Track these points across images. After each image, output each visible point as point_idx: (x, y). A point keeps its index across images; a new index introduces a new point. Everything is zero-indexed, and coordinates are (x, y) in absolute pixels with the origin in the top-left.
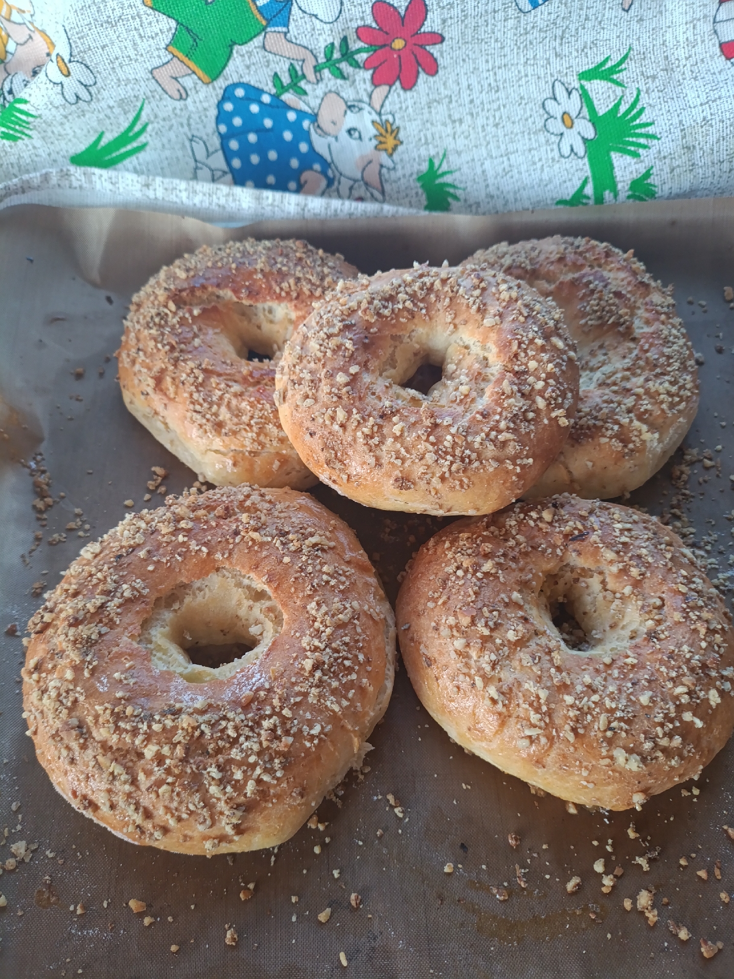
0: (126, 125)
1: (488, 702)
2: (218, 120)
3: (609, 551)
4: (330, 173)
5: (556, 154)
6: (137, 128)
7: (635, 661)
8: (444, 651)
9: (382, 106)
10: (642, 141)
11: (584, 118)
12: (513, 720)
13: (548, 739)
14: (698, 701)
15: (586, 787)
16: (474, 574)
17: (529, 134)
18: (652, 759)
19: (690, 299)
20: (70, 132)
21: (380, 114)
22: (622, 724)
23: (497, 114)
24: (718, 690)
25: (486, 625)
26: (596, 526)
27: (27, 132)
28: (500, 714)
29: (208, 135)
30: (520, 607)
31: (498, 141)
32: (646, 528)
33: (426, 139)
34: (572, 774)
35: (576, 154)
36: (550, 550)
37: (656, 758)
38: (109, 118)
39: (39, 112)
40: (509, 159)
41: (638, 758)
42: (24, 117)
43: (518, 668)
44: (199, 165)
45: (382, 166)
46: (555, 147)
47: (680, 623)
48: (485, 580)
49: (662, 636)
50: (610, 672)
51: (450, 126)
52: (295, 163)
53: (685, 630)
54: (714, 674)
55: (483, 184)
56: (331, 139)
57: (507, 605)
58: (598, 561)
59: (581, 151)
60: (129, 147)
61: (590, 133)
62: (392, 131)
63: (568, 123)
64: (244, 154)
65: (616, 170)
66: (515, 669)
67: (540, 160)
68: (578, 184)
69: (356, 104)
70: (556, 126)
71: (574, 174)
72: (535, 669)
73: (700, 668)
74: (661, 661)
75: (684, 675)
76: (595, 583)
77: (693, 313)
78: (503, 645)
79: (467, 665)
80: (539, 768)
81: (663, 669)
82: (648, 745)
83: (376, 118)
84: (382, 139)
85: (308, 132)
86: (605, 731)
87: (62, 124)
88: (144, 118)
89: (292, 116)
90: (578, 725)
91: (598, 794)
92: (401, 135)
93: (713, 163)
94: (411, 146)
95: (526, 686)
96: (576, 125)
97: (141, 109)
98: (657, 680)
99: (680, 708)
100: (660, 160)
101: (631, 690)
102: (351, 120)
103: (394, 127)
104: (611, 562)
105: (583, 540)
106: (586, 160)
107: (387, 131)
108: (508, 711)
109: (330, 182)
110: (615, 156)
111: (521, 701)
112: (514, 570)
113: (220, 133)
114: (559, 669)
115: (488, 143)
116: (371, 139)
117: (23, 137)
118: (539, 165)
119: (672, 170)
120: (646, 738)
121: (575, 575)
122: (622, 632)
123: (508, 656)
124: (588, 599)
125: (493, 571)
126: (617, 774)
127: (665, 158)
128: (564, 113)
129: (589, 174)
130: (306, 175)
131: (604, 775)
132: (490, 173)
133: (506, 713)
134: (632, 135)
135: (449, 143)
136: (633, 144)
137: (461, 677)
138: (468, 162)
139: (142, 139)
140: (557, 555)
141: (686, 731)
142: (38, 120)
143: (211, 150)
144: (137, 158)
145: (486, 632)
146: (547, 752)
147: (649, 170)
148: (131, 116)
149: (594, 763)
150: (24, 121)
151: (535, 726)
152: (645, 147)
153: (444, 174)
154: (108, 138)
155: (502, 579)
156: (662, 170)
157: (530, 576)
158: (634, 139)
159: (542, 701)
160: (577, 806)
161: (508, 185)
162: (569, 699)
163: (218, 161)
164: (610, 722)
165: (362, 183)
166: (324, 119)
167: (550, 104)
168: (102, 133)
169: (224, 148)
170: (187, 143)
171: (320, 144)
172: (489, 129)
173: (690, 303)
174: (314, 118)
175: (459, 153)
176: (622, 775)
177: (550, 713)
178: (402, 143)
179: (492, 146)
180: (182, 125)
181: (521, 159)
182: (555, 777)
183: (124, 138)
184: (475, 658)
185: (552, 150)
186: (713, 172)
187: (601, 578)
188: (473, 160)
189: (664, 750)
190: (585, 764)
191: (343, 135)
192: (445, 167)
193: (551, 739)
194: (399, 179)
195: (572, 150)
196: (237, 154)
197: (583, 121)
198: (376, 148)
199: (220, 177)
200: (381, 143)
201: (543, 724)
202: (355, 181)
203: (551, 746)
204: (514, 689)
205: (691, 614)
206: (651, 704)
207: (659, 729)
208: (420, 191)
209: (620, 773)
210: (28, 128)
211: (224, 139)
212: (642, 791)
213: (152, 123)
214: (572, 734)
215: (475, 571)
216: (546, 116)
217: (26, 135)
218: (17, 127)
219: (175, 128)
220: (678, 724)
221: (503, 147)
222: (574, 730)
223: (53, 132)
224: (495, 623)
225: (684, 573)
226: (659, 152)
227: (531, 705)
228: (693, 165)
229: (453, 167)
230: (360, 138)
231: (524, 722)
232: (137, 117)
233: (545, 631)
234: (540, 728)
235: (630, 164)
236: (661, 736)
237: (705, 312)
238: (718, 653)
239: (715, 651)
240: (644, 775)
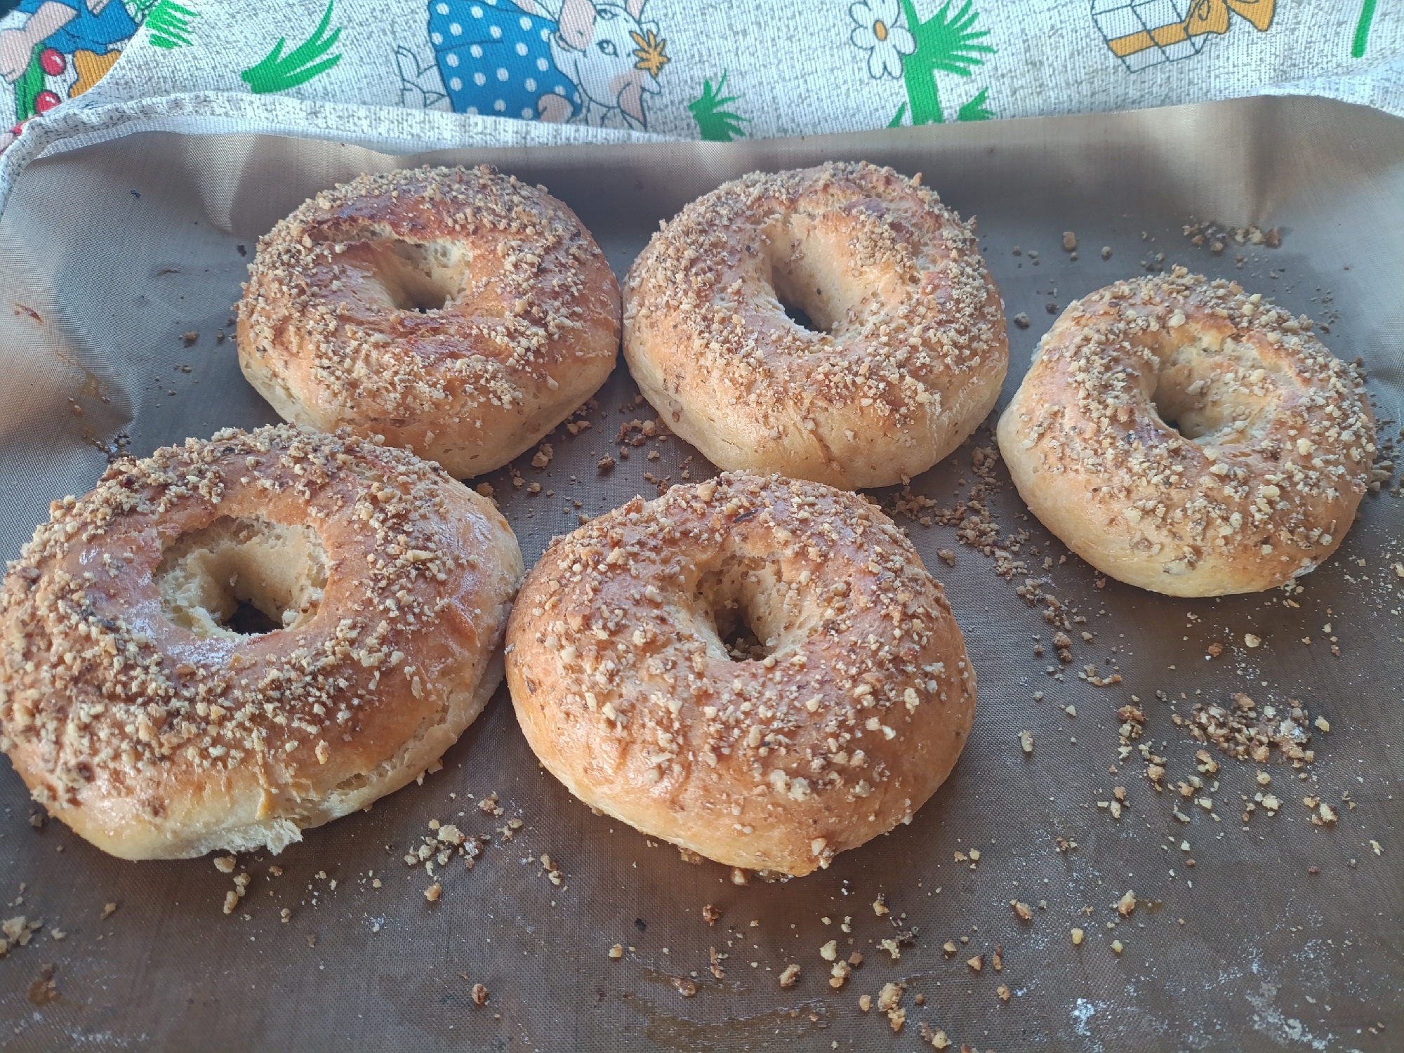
0: (313, 30)
1: (603, 725)
2: (431, 27)
3: (781, 530)
4: (576, 98)
5: (865, 75)
6: (326, 35)
7: (804, 659)
8: (550, 669)
9: (642, 12)
10: (974, 54)
11: (902, 27)
12: (637, 747)
13: (683, 766)
14: (888, 704)
15: (742, 834)
16: (595, 568)
17: (831, 48)
18: (825, 784)
19: (1017, 248)
20: (240, 37)
21: (639, 22)
22: (781, 737)
23: (792, 24)
24: (918, 691)
25: (605, 627)
26: (767, 501)
27: (185, 35)
28: (620, 741)
29: (418, 47)
30: (657, 605)
31: (792, 58)
32: (836, 502)
33: (701, 55)
34: (719, 815)
35: (890, 74)
36: (705, 536)
37: (832, 782)
38: (290, 20)
39: (199, 9)
40: (806, 82)
41: (805, 782)
42: (179, 15)
43: (646, 678)
44: (408, 86)
45: (643, 89)
46: (864, 65)
47: (868, 609)
48: (609, 574)
49: (843, 627)
50: (770, 676)
51: (731, 38)
52: (531, 85)
53: (875, 617)
54: (910, 668)
55: (773, 115)
56: (577, 55)
57: (637, 603)
58: (769, 546)
59: (896, 72)
60: (318, 60)
61: (908, 47)
62: (656, 46)
63: (881, 32)
64: (465, 71)
65: (940, 93)
66: (642, 680)
67: (845, 82)
68: (893, 112)
69: (608, 8)
70: (866, 37)
71: (887, 101)
72: (666, 676)
73: (890, 661)
74: (839, 656)
75: (867, 670)
76: (767, 573)
77: (1020, 266)
78: (627, 652)
79: (578, 682)
80: (676, 812)
81: (840, 665)
82: (817, 763)
83: (635, 27)
84: (644, 55)
85: (548, 44)
86: (758, 748)
87: (229, 26)
88: (334, 22)
89: (526, 23)
90: (722, 744)
91: (762, 845)
92: (669, 50)
93: (1068, 84)
94: (680, 65)
95: (653, 698)
96: (890, 36)
97: (330, 9)
98: (832, 680)
99: (862, 714)
100: (997, 79)
101: (795, 694)
102: (603, 29)
103: (659, 39)
104: (786, 543)
105: (750, 521)
106: (903, 81)
107: (649, 45)
108: (631, 735)
109: (577, 109)
110: (939, 75)
111: (647, 720)
112: (654, 562)
113: (433, 44)
114: (700, 675)
115: (780, 61)
116: (629, 55)
117: (180, 43)
118: (844, 88)
119: (1014, 92)
120: (814, 755)
121: (742, 569)
122: (800, 632)
123: (634, 665)
124: (761, 598)
125: (620, 562)
126: (780, 809)
127: (1003, 76)
128: (877, 21)
129: (908, 100)
130: (545, 101)
131: (763, 811)
132: (783, 100)
133: (628, 739)
134: (961, 48)
135: (730, 61)
136: (962, 59)
137: (570, 697)
138: (754, 86)
139: (334, 50)
140: (716, 542)
141: (873, 744)
142: (198, 19)
143: (423, 66)
144: (328, 75)
145: (603, 635)
146: (682, 786)
147: (983, 92)
148: (318, 19)
149: (746, 794)
150: (180, 21)
151: (662, 750)
152: (977, 62)
153: (723, 101)
154: (290, 47)
155: (633, 572)
156: (1000, 92)
157: (678, 568)
158: (964, 53)
159: (673, 716)
160: (746, 872)
161: (804, 115)
162: (710, 711)
163: (432, 80)
164: (764, 736)
165: (617, 111)
166: (568, 29)
167: (859, 11)
168: (283, 40)
169: (440, 63)
170: (392, 57)
171: (564, 61)
172: (781, 43)
173: (1017, 254)
174: (555, 25)
175: (743, 75)
176: (788, 811)
177: (685, 731)
178: (669, 60)
179: (783, 66)
180: (385, 34)
181: (822, 81)
182: (700, 823)
183: (310, 49)
184: (589, 671)
185: (860, 69)
186: (1070, 96)
187: (775, 567)
188: (761, 83)
189: (842, 771)
190: (735, 797)
191: (593, 49)
192: (725, 92)
193: (687, 767)
194: (666, 106)
195: (885, 68)
196: (456, 72)
197: (900, 30)
198: (635, 66)
199: (433, 103)
200: (642, 59)
201: (674, 747)
202: (609, 108)
203: (688, 777)
204: (638, 706)
205: (882, 596)
206: (821, 710)
207: (831, 741)
208: (693, 122)
209: (785, 808)
210: (185, 30)
211: (440, 51)
212: (823, 837)
213: (346, 28)
214: (713, 755)
215: (597, 563)
216: (853, 25)
217: (184, 40)
218: (172, 29)
219: (375, 36)
220: (859, 735)
221: (798, 66)
222: (716, 750)
223: (218, 37)
224: (617, 624)
225: (878, 549)
226: (996, 69)
227: (659, 723)
228: (1040, 86)
229: (735, 93)
230: (615, 53)
231: (651, 748)
232: (326, 21)
233: (691, 636)
234: (671, 752)
235: (958, 85)
236: (834, 750)
237: (1036, 264)
238: (919, 643)
239: (914, 642)
240: (820, 810)
